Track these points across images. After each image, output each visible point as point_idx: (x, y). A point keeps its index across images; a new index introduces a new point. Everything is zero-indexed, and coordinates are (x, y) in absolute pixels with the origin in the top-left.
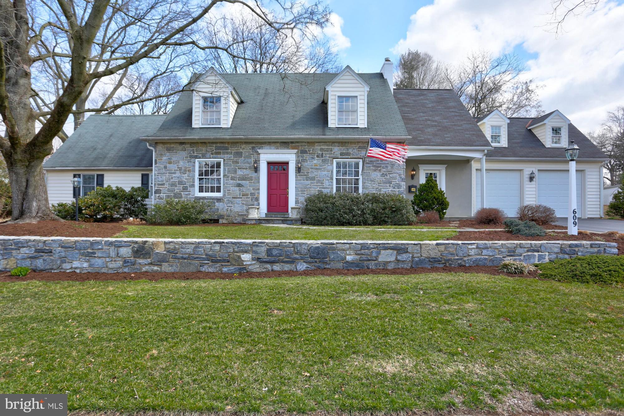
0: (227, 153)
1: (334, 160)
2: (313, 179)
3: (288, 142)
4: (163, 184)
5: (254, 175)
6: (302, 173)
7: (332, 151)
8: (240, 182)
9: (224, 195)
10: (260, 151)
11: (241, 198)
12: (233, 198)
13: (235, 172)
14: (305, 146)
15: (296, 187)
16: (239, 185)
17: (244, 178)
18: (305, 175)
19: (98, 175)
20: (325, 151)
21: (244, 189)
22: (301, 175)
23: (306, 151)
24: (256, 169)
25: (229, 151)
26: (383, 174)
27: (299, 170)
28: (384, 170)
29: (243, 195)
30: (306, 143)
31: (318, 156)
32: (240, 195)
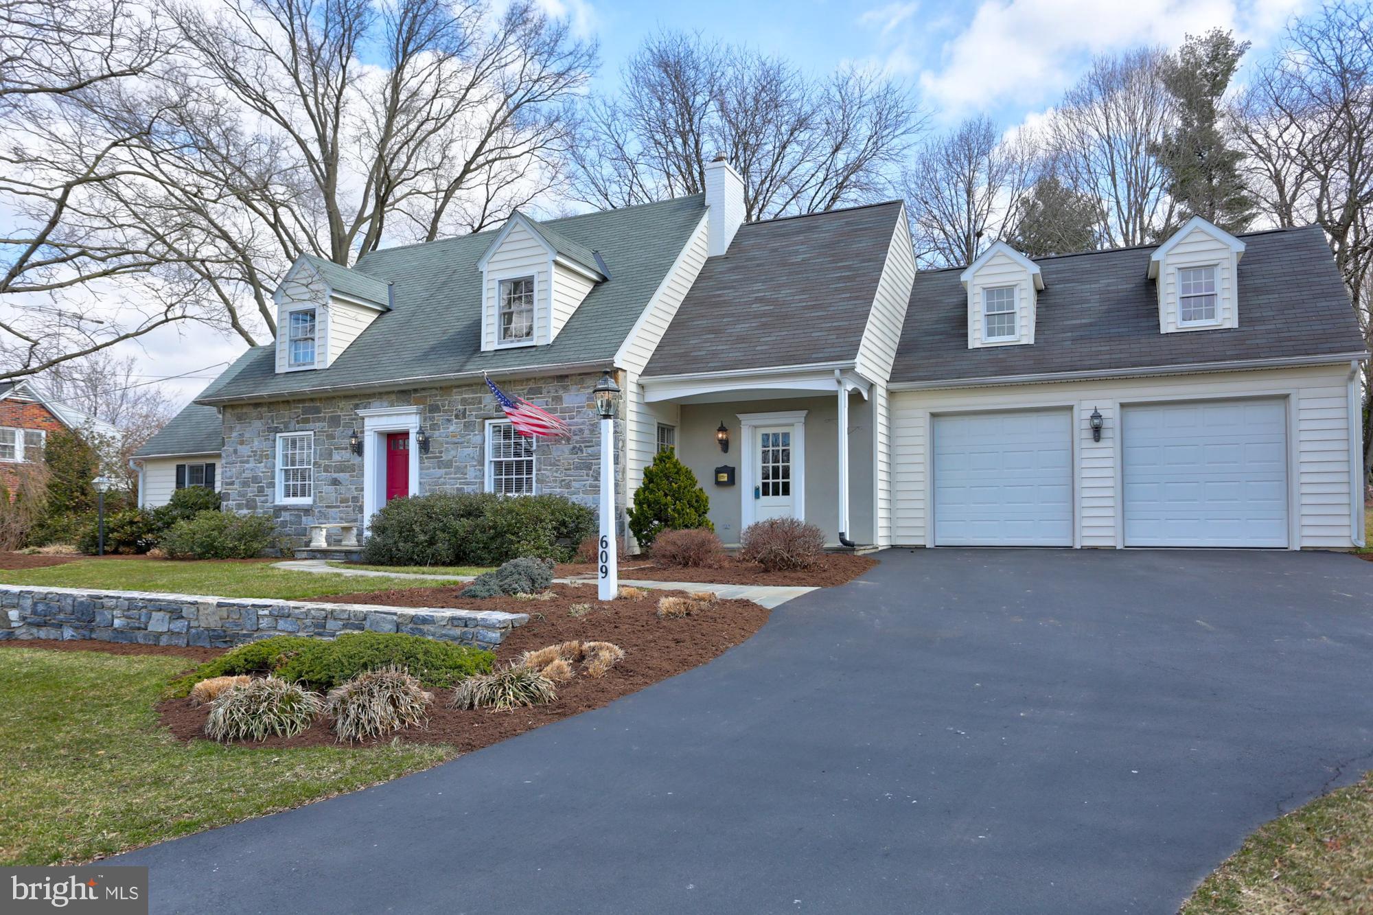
0: (319, 420)
1: (487, 422)
2: (448, 464)
3: (409, 391)
4: (232, 483)
5: (355, 459)
6: (432, 453)
7: (480, 403)
8: (336, 475)
9: (314, 501)
10: (361, 412)
11: (339, 507)
12: (327, 507)
13: (330, 455)
14: (436, 395)
15: (420, 483)
16: (335, 482)
17: (341, 468)
18: (436, 457)
19: (207, 465)
20: (469, 404)
21: (342, 489)
22: (430, 458)
23: (437, 406)
24: (358, 449)
25: (322, 415)
26: (574, 448)
27: (424, 446)
28: (577, 438)
29: (341, 502)
30: (436, 389)
31: (457, 417)
32: (337, 502)
